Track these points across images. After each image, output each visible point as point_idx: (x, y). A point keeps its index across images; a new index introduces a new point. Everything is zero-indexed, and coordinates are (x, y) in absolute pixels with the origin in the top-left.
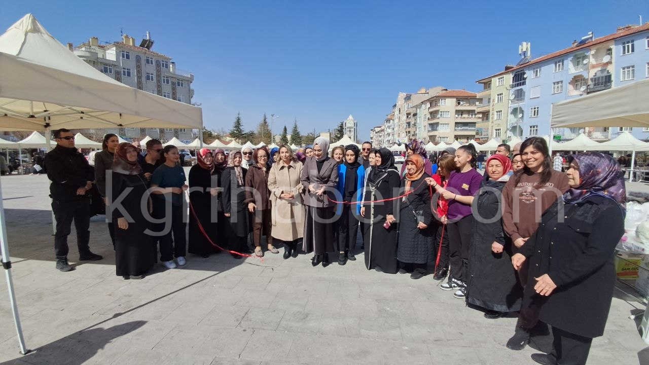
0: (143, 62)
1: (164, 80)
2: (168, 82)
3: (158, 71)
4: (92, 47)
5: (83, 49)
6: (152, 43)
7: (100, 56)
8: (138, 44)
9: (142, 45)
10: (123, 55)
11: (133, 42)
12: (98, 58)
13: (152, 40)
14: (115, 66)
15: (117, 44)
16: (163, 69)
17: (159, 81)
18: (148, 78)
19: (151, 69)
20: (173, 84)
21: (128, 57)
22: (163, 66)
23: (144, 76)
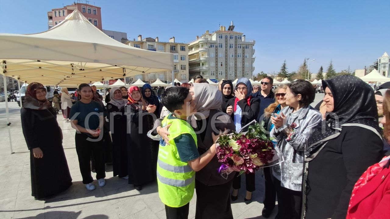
0: (229, 38)
1: (238, 46)
2: (240, 48)
3: (236, 42)
4: (207, 36)
5: (203, 37)
6: (234, 27)
7: (209, 39)
8: (227, 29)
9: (229, 30)
10: (219, 36)
11: (225, 28)
12: (208, 41)
13: (234, 25)
14: (216, 43)
15: (217, 32)
16: (239, 40)
17: (236, 48)
18: (230, 47)
19: (232, 42)
20: (243, 48)
21: (221, 37)
22: (239, 39)
23: (229, 45)
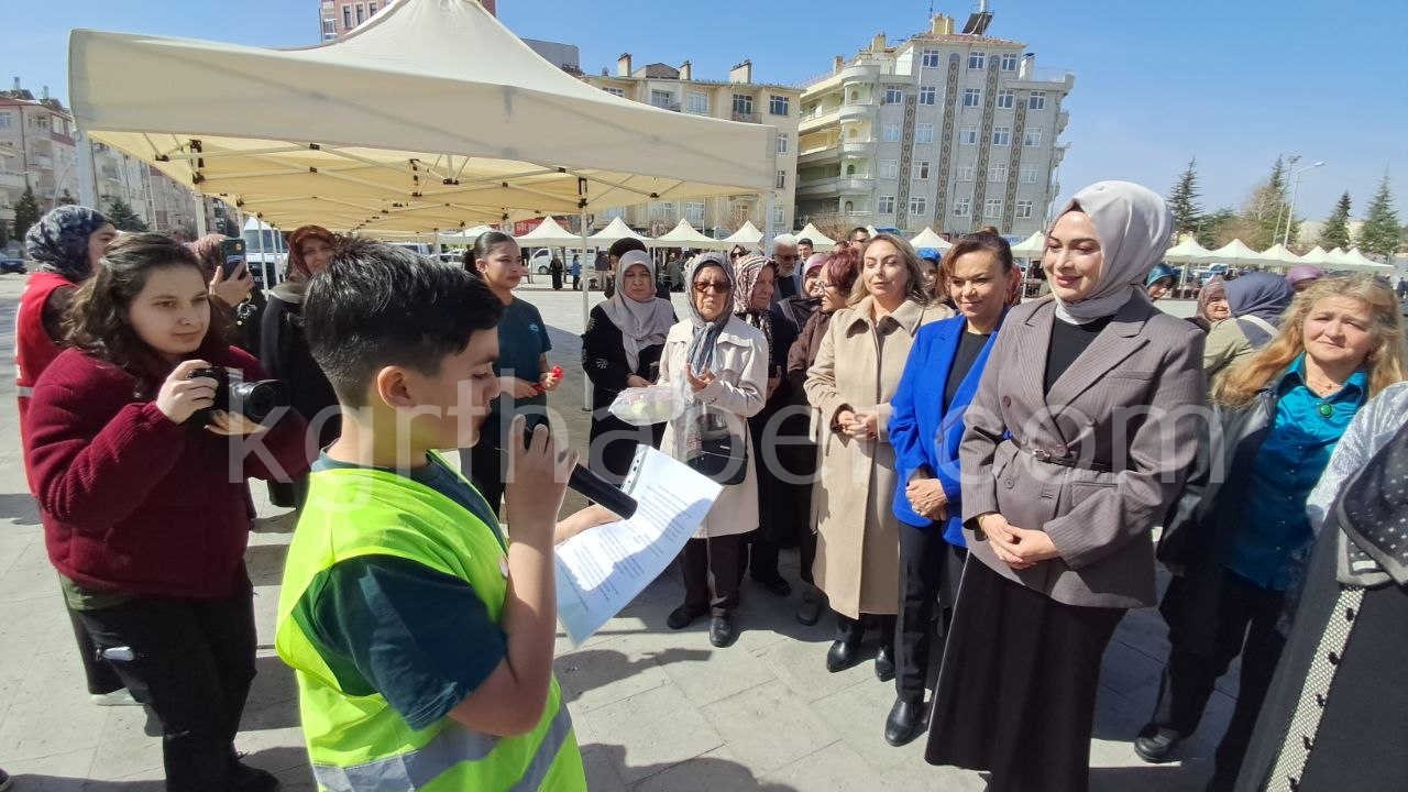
0: (963, 65)
1: (1001, 99)
2: (1008, 105)
3: (992, 81)
4: (875, 56)
5: (859, 63)
6: (989, 18)
7: (884, 71)
8: (960, 28)
9: (968, 29)
10: (926, 58)
11: (946, 29)
12: (879, 76)
13: (991, 11)
14: (909, 85)
15: (918, 40)
16: (1004, 74)
17: (989, 104)
18: (968, 101)
19: (976, 80)
20: (1021, 104)
21: (934, 62)
22: (1004, 67)
23: (961, 96)
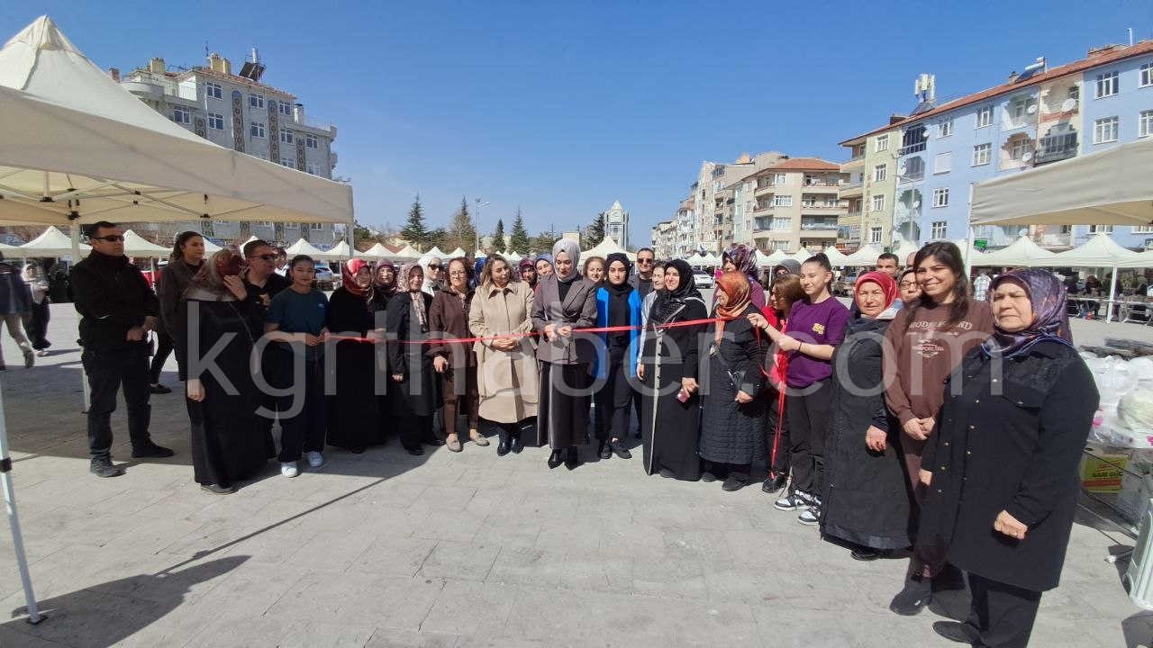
0: (246, 103)
1: (283, 135)
2: (289, 141)
3: (273, 120)
4: (154, 76)
5: (138, 79)
6: (262, 69)
7: (168, 91)
8: (237, 70)
9: (244, 73)
10: (210, 89)
11: (228, 66)
12: (164, 95)
13: (262, 63)
14: (196, 109)
15: (198, 71)
16: (281, 116)
17: (274, 138)
18: (254, 132)
19: (260, 116)
20: (300, 143)
21: (218, 95)
22: (281, 111)
23: (247, 128)
